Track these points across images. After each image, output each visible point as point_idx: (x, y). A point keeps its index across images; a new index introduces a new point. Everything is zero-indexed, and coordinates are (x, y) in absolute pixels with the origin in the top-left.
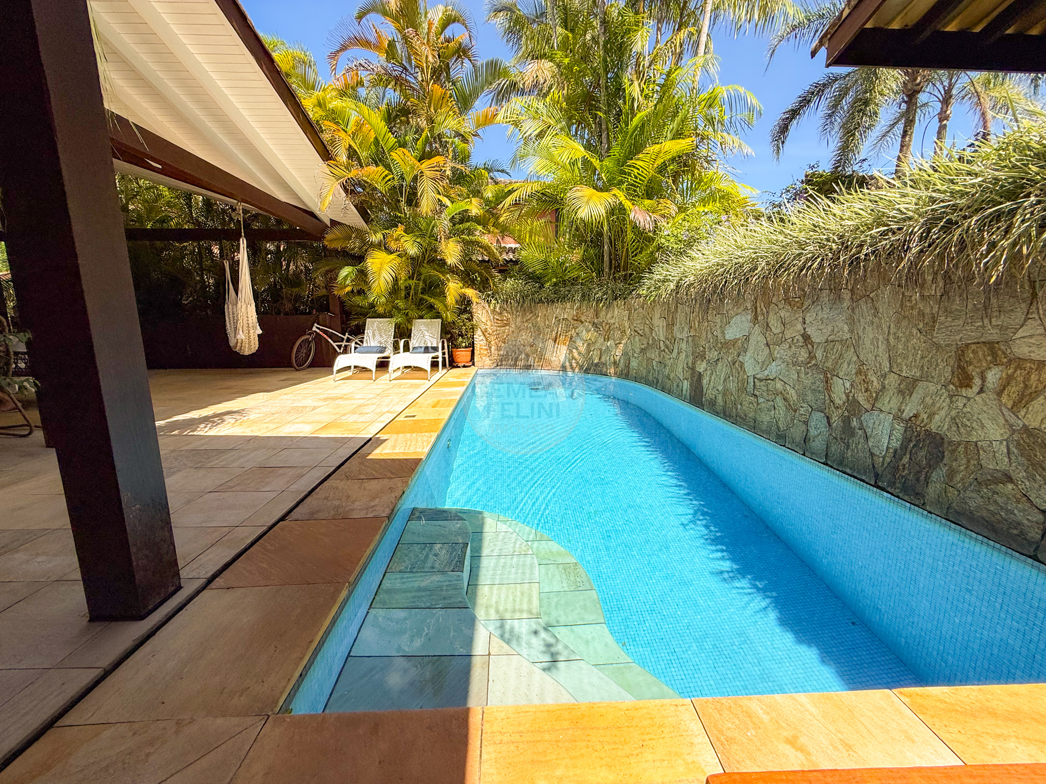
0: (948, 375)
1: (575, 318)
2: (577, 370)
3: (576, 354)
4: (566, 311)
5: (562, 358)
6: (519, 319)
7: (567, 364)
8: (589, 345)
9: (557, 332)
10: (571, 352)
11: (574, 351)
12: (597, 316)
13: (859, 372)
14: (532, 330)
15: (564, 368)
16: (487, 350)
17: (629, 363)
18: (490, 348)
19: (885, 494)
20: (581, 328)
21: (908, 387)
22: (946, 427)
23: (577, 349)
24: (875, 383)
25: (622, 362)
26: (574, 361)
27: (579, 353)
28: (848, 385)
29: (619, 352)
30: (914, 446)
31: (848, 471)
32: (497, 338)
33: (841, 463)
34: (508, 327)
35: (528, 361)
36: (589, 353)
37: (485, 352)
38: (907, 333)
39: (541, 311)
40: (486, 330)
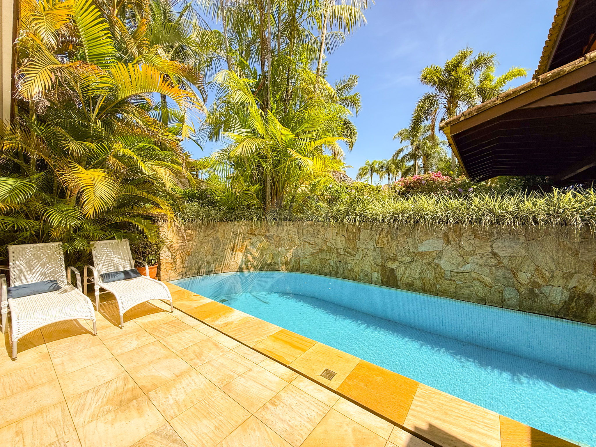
0: (591, 272)
1: (250, 232)
2: (252, 270)
3: (250, 258)
4: (242, 227)
5: (239, 262)
6: (201, 234)
7: (244, 266)
8: (262, 250)
9: (235, 243)
10: (246, 256)
11: (249, 255)
12: (268, 231)
13: (536, 270)
14: (213, 242)
15: (241, 269)
16: (172, 263)
17: (300, 262)
18: (175, 262)
19: (564, 320)
20: (254, 239)
21: (569, 277)
22: (593, 291)
23: (251, 254)
24: (547, 274)
25: (293, 261)
26: (249, 263)
27: (254, 258)
28: (530, 275)
29: (289, 255)
30: (577, 299)
31: (536, 312)
32: (182, 252)
33: (531, 309)
34: (191, 242)
35: (209, 267)
36: (262, 256)
37: (171, 266)
38: (563, 255)
39: (221, 228)
40: (171, 246)
